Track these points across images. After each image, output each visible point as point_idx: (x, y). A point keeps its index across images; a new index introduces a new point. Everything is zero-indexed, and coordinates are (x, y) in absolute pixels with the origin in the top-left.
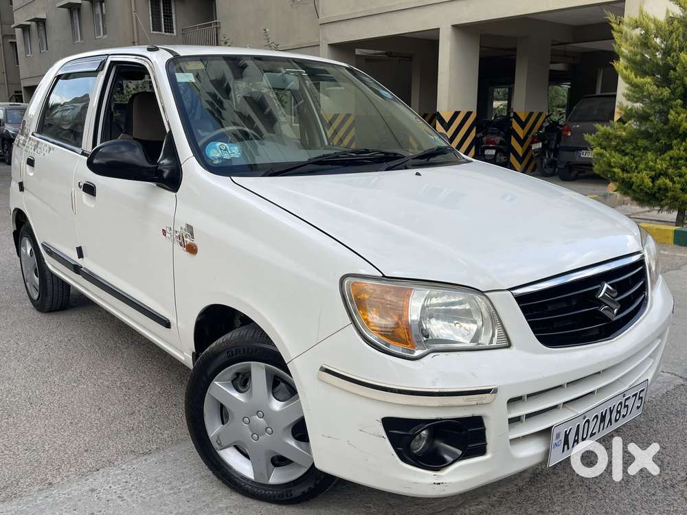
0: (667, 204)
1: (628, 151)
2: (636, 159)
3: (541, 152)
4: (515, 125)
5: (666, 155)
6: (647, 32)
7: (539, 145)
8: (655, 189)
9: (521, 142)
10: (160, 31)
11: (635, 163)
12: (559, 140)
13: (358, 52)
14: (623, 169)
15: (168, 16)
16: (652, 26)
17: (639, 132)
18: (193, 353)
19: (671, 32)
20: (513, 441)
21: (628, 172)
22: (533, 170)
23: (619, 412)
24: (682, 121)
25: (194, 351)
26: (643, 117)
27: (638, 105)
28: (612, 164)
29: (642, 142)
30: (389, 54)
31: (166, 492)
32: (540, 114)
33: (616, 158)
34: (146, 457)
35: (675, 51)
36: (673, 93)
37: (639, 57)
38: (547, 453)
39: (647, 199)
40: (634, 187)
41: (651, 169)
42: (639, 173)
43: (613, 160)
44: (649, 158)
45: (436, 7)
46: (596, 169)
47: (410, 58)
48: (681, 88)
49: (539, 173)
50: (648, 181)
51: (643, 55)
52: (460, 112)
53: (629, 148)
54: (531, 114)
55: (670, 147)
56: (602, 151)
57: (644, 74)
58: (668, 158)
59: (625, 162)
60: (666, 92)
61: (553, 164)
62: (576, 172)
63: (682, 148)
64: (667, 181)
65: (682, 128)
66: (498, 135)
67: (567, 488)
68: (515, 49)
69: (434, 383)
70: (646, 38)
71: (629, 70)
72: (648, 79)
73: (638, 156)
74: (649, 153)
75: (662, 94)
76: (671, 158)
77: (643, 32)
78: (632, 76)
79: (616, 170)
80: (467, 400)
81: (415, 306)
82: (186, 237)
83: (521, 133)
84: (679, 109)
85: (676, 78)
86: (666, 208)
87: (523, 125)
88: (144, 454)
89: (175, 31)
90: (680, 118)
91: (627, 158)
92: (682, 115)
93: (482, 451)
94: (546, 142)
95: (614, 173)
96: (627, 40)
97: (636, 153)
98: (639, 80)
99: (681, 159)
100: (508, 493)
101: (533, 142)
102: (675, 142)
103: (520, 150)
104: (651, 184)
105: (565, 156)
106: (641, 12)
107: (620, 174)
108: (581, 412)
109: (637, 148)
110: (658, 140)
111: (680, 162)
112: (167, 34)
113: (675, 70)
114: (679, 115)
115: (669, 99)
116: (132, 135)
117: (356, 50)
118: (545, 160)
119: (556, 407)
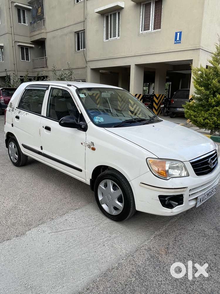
0: (208, 128)
1: (196, 111)
2: (198, 113)
3: (164, 108)
4: (155, 99)
5: (208, 112)
6: (202, 73)
7: (163, 106)
8: (204, 123)
9: (157, 104)
10: (25, 60)
11: (198, 114)
12: (170, 104)
13: (101, 71)
14: (195, 117)
15: (27, 55)
16: (204, 70)
17: (200, 105)
18: (91, 179)
19: (210, 73)
20: (189, 200)
21: (196, 117)
22: (161, 114)
23: (211, 193)
24: (213, 101)
25: (91, 178)
26: (199, 99)
27: (199, 96)
28: (191, 115)
29: (200, 108)
30: (111, 72)
31: (88, 219)
32: (163, 95)
33: (192, 113)
34: (77, 210)
35: (211, 79)
36: (210, 93)
37: (199, 80)
38: (196, 204)
39: (202, 126)
40: (198, 122)
41: (203, 117)
42: (199, 118)
43: (191, 114)
44: (203, 113)
45: (130, 58)
46: (186, 116)
47: (118, 73)
48: (212, 91)
49: (163, 115)
50: (202, 120)
51: (200, 79)
52: (137, 94)
53: (196, 110)
54: (160, 95)
55: (209, 110)
56: (188, 110)
57: (201, 86)
58: (208, 113)
59: (195, 114)
60: (208, 92)
61: (167, 112)
62: (175, 115)
63: (213, 110)
64: (208, 121)
65: (213, 104)
66: (149, 102)
67: (196, 214)
68: (155, 72)
69: (173, 186)
70: (202, 75)
71: (197, 85)
72: (203, 88)
73: (199, 112)
74: (203, 112)
75: (207, 93)
76: (209, 113)
77: (201, 73)
78: (198, 86)
79: (192, 117)
80: (181, 190)
81: (167, 166)
82: (91, 145)
83: (157, 101)
84: (212, 98)
85: (211, 88)
86: (207, 129)
87: (157, 98)
88: (76, 209)
89: (30, 60)
90: (212, 101)
91: (196, 113)
92: (213, 100)
93: (182, 203)
94: (165, 105)
95: (192, 118)
96: (196, 74)
97: (199, 111)
98: (200, 88)
99: (212, 114)
100: (181, 216)
101: (161, 104)
102: (210, 108)
103: (156, 107)
104: (203, 122)
105: (172, 110)
106: (201, 66)
107: (194, 118)
108: (204, 193)
109: (199, 110)
110: (205, 107)
111: (212, 115)
112: (27, 61)
113: (211, 85)
114: (212, 100)
115: (209, 95)
116: (55, 110)
117: (100, 71)
118: (165, 111)
119: (198, 192)
